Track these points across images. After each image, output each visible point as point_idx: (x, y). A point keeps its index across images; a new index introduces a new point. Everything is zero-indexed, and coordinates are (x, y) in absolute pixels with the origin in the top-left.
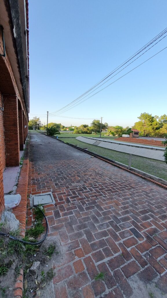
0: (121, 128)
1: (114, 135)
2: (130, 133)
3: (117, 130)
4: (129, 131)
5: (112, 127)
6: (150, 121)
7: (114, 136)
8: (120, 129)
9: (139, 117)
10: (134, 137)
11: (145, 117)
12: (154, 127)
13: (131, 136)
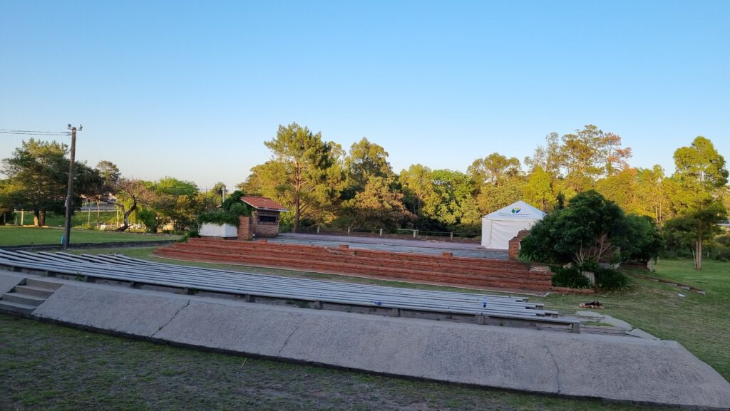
0: (190, 190)
1: (153, 226)
2: (241, 218)
3: (171, 197)
4: (233, 207)
5: (141, 183)
6: (317, 163)
7: (155, 231)
8: (183, 193)
9: (269, 140)
10: (258, 236)
11: (298, 145)
12: (336, 188)
13: (246, 231)
